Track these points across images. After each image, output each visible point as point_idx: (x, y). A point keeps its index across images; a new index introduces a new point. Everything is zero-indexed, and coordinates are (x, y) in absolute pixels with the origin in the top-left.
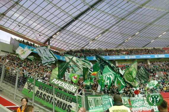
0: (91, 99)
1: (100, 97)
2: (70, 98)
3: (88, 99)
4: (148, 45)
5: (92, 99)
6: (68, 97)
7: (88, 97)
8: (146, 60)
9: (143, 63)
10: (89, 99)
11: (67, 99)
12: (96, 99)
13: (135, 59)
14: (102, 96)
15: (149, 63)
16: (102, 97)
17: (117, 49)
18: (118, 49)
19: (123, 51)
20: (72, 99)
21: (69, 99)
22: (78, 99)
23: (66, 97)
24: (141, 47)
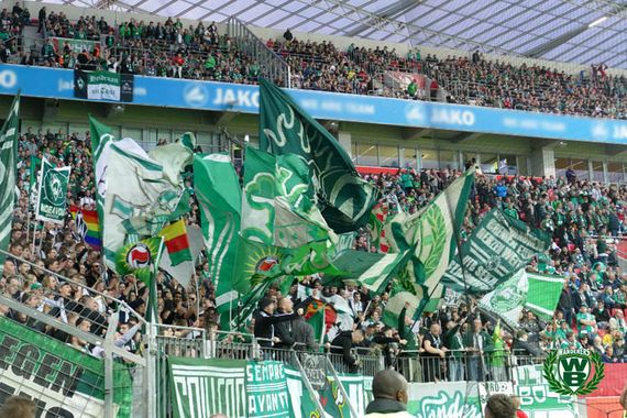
0: (190, 380)
1: (237, 372)
2: (67, 367)
3: (176, 380)
4: (564, 47)
5: (195, 380)
6: (50, 359)
7: (176, 369)
8: (534, 146)
9: (511, 161)
10: (182, 380)
11: (46, 370)
12: (216, 379)
13: (469, 134)
14: (249, 367)
15: (550, 171)
16: (252, 371)
17: (359, 42)
18: (368, 43)
19: (402, 65)
20: (79, 373)
21: (55, 375)
22: (117, 375)
23: (41, 359)
24: (522, 50)
